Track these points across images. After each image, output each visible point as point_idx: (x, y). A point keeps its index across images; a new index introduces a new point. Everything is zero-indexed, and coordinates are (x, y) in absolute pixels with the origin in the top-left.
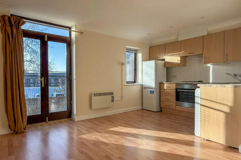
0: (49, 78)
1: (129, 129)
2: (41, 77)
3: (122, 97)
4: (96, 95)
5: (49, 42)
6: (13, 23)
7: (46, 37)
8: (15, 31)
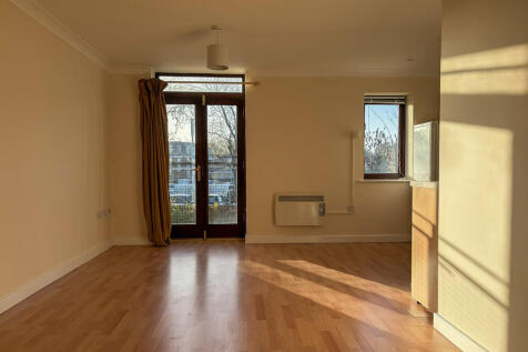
0: (210, 166)
1: (316, 266)
2: (196, 166)
3: (350, 208)
4: (283, 198)
5: (209, 107)
6: (151, 89)
7: (204, 99)
8: (153, 99)
